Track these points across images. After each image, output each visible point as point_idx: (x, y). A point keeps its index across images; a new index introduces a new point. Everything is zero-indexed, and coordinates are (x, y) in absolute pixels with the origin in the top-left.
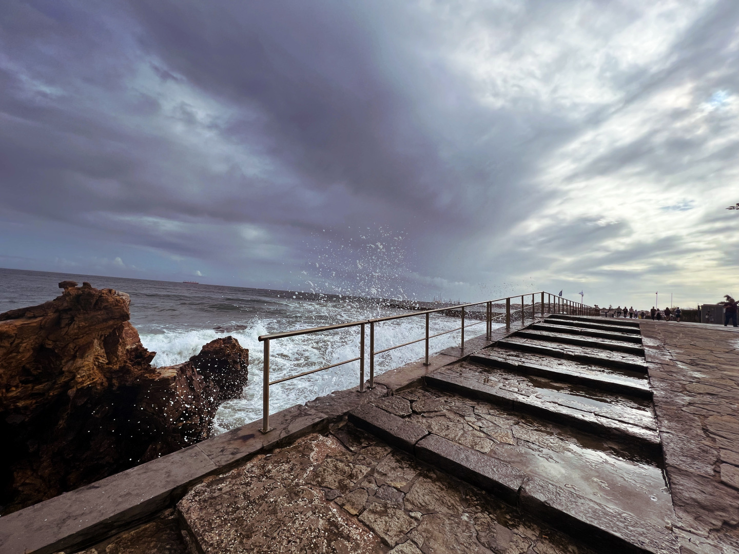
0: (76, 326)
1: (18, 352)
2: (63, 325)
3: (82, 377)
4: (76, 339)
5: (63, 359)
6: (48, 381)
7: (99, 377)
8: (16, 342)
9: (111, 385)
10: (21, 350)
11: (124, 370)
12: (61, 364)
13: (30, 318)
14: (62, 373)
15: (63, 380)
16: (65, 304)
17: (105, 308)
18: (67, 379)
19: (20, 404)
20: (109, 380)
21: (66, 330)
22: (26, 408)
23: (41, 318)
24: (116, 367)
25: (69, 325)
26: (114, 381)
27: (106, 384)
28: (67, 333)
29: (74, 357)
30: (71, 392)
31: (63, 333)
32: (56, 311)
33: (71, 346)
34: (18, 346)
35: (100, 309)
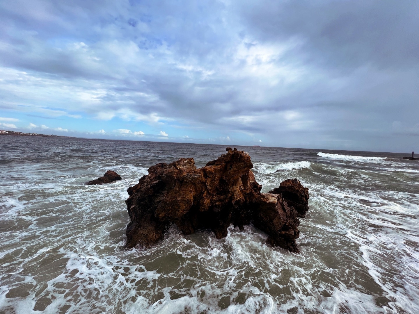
0: (233, 170)
1: (215, 181)
2: (228, 169)
3: (236, 195)
4: (233, 176)
5: (229, 186)
6: (224, 195)
7: (242, 197)
8: (214, 176)
9: (246, 201)
10: (216, 179)
11: (251, 194)
12: (228, 188)
13: (217, 165)
14: (229, 192)
15: (230, 195)
16: (228, 159)
17: (243, 161)
18: (231, 195)
19: (217, 203)
20: (245, 198)
21: (229, 171)
22: (219, 205)
23: (220, 165)
24: (248, 192)
25: (230, 169)
26: (247, 199)
27: (244, 200)
28: (230, 173)
29: (233, 185)
30: (233, 202)
31: (229, 173)
32: (225, 162)
33: (232, 179)
34: (215, 178)
35: (242, 162)
